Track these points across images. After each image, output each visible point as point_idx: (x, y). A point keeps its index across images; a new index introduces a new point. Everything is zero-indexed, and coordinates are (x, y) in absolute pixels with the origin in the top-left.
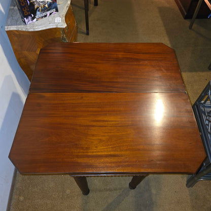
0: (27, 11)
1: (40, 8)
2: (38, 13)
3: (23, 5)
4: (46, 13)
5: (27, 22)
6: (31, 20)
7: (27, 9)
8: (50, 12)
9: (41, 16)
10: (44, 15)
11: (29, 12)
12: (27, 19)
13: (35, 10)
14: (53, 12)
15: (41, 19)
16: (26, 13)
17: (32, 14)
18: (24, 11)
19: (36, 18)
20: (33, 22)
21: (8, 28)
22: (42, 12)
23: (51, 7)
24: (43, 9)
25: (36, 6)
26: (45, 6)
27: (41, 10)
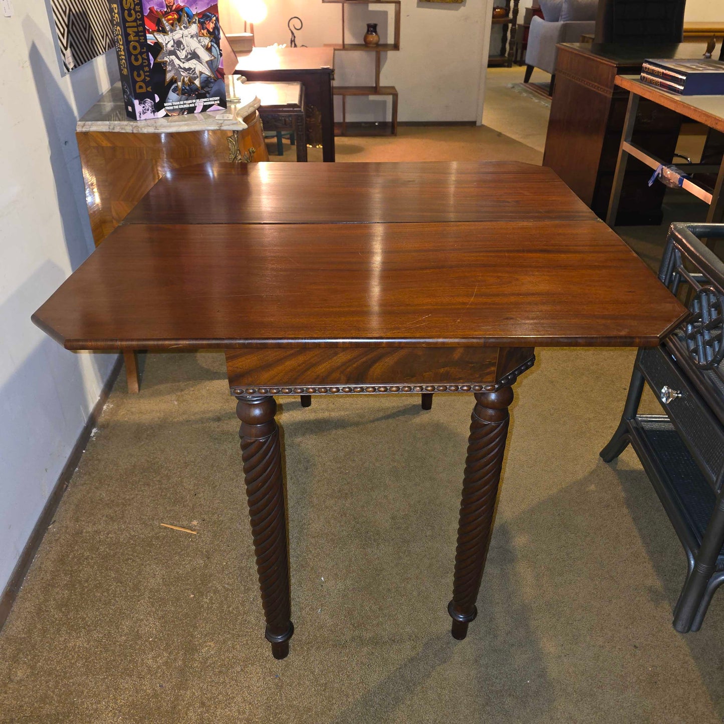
0: (144, 81)
1: (180, 84)
2: (172, 96)
3: (136, 64)
4: (194, 101)
5: (140, 114)
6: (150, 109)
7: (146, 78)
8: (205, 104)
9: (178, 105)
10: (188, 106)
11: (150, 87)
12: (140, 103)
13: (166, 85)
14: (213, 105)
15: (179, 115)
16: (141, 87)
17: (156, 95)
18: (138, 79)
19: (164, 107)
20: (156, 117)
21: (84, 125)
22: (184, 97)
23: (209, 89)
24: (187, 88)
25: (169, 76)
26: (194, 83)
27: (183, 90)
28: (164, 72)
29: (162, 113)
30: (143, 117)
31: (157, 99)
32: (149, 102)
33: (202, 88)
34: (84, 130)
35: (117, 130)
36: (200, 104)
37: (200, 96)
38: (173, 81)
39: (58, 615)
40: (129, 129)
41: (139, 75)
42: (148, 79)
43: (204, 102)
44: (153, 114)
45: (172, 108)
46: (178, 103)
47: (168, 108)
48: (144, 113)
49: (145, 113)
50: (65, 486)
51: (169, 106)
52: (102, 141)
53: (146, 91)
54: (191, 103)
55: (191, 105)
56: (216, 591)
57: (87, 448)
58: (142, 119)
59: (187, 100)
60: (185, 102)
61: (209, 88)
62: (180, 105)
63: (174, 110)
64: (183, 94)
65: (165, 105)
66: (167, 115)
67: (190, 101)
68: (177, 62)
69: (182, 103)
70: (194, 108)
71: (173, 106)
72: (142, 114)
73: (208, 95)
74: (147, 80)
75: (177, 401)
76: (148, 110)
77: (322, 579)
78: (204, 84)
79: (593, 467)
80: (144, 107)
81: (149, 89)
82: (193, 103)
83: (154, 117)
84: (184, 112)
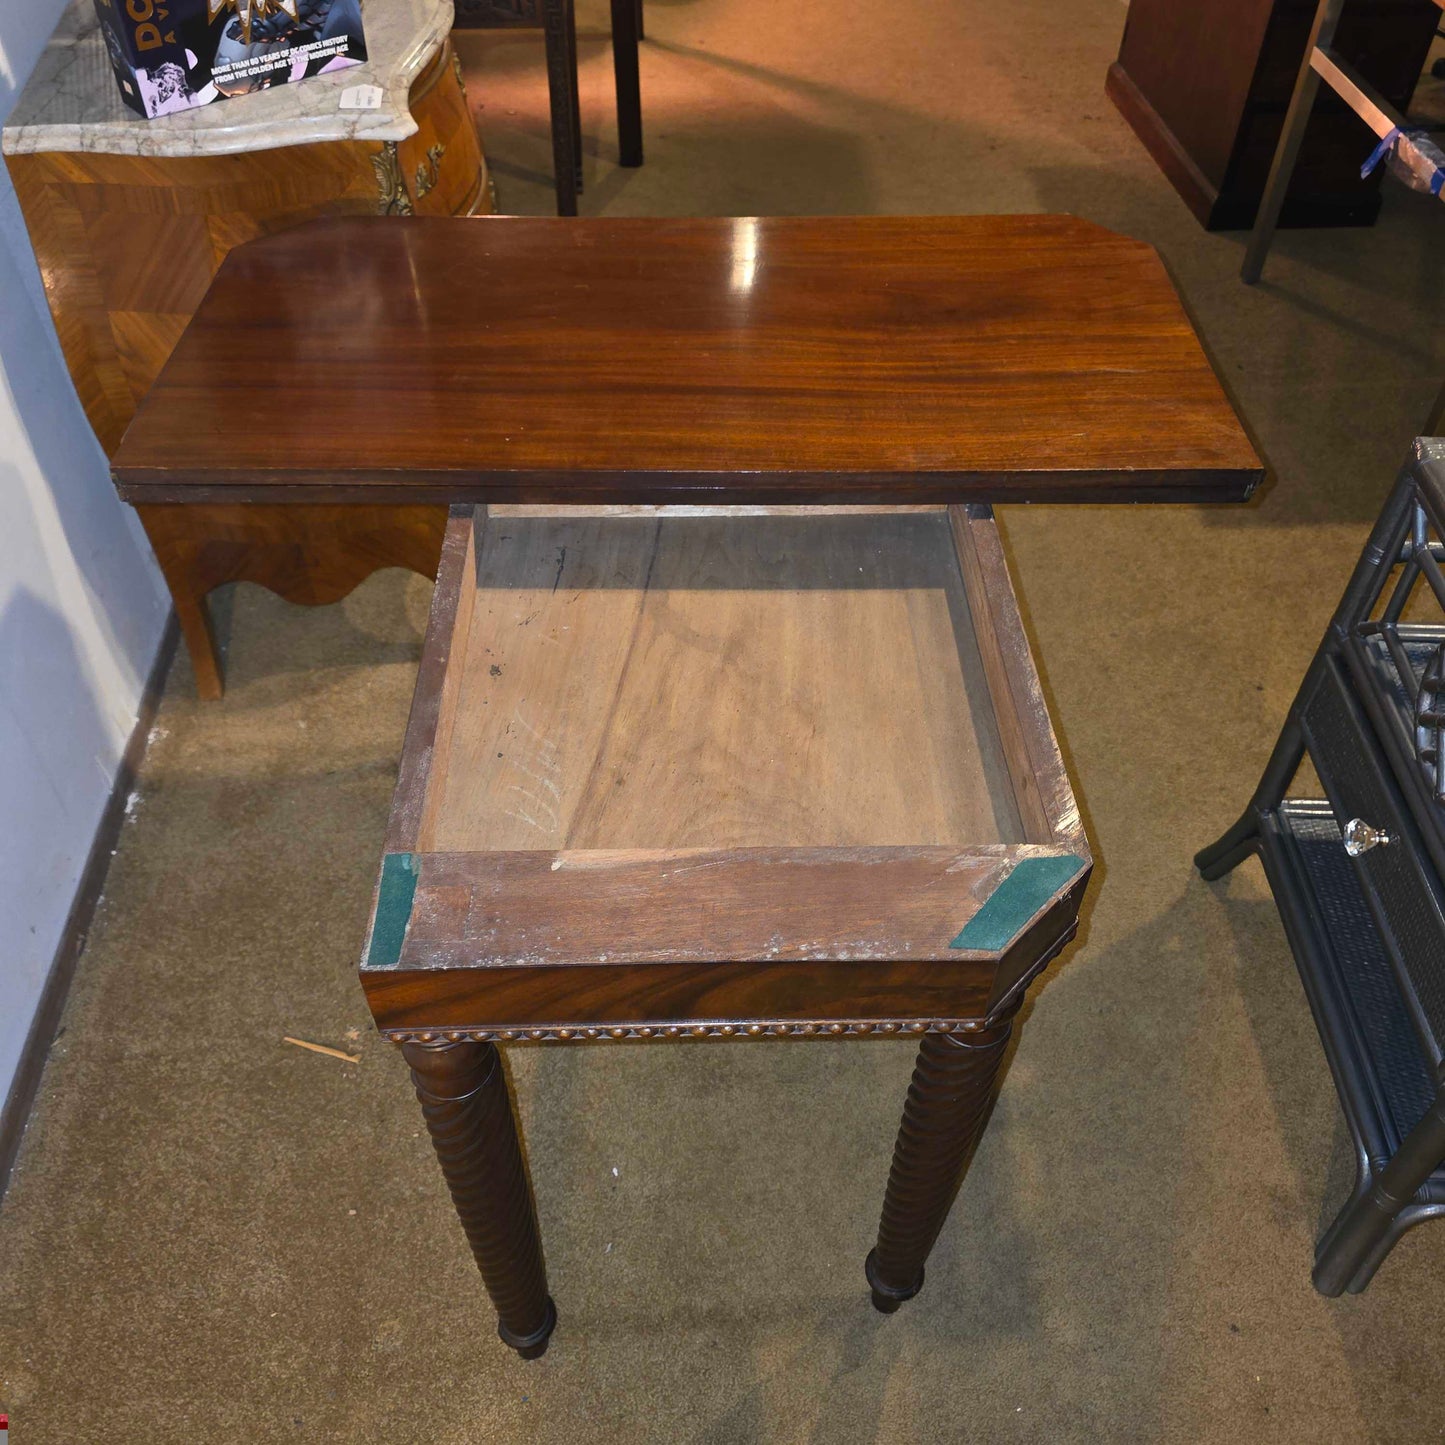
0: (154, 20)
1: (245, 14)
2: (229, 47)
4: (285, 53)
5: (154, 103)
6: (177, 86)
7: (159, 11)
8: (313, 56)
9: (247, 68)
10: (271, 67)
11: (172, 33)
12: (150, 77)
13: (211, 22)
14: (333, 56)
15: (250, 92)
16: (148, 36)
17: (189, 53)
18: (137, 16)
19: (212, 77)
20: (194, 104)
21: (20, 136)
22: (259, 46)
23: (321, 19)
24: (265, 22)
25: (216, 1)
26: (279, 9)
27: (254, 29)
29: (209, 92)
30: (162, 109)
31: (193, 61)
32: (172, 70)
33: (302, 17)
34: (22, 148)
35: (101, 147)
36: (299, 58)
37: (298, 40)
38: (228, 10)
39: (86, 1258)
40: (129, 147)
41: (140, 8)
42: (164, 13)
43: (311, 52)
44: (185, 97)
45: (231, 77)
46: (247, 63)
47: (221, 79)
48: (163, 99)
49: (166, 98)
50: (79, 943)
51: (223, 74)
52: (71, 172)
53: (161, 44)
54: (277, 60)
55: (278, 65)
56: (400, 1202)
57: (119, 845)
58: (159, 114)
60: (263, 58)
61: (319, 15)
62: (251, 66)
63: (236, 82)
64: (256, 38)
65: (214, 71)
66: (220, 97)
67: (275, 56)
69: (254, 61)
70: (287, 70)
71: (233, 71)
72: (158, 102)
73: (318, 35)
74: (161, 17)
75: (303, 719)
76: (172, 91)
77: (615, 1171)
78: (306, 7)
79: (1178, 891)
80: (160, 85)
81: (170, 38)
82: (282, 59)
83: (189, 106)
84: (263, 84)
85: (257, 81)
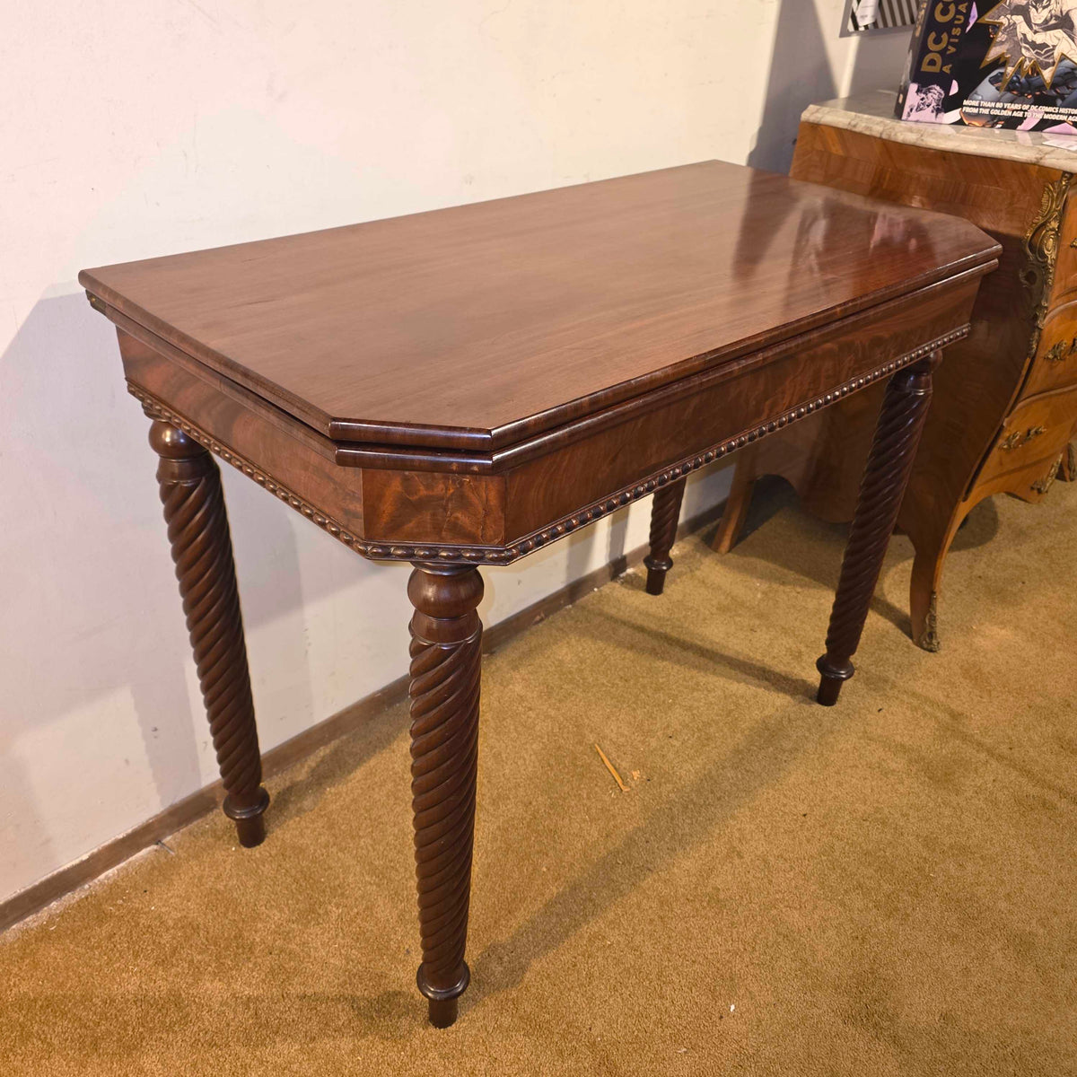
0: (942, 53)
1: (1010, 70)
2: (986, 89)
3: (939, 18)
4: (1026, 107)
5: (911, 110)
6: (934, 104)
7: (950, 47)
8: (1046, 117)
9: (991, 108)
10: (1010, 113)
11: (950, 66)
12: (918, 91)
13: (982, 66)
14: (1063, 122)
15: (984, 126)
16: (932, 63)
17: (955, 83)
18: (931, 46)
19: (962, 106)
20: (938, 120)
21: (817, 111)
22: (1009, 95)
23: (1068, 91)
24: (1023, 80)
25: (994, 53)
26: (1039, 74)
27: (1012, 82)
28: (989, 43)
29: (955, 115)
30: (915, 115)
31: (954, 89)
32: (936, 92)
33: (1054, 85)
34: (814, 119)
35: (860, 129)
36: (1035, 114)
37: (1040, 101)
38: (1000, 62)
40: (877, 130)
41: (937, 41)
42: (952, 49)
43: (1047, 113)
44: (935, 114)
45: (975, 111)
46: (993, 105)
47: (968, 110)
48: (919, 109)
49: (921, 110)
50: (538, 618)
51: (971, 106)
52: (834, 145)
53: (938, 71)
54: (1017, 110)
55: (1015, 114)
57: (602, 588)
58: (910, 119)
59: (1012, 103)
60: (1007, 105)
61: (1068, 88)
62: (995, 108)
63: (978, 115)
64: (1009, 89)
65: (965, 102)
66: (960, 122)
68: (1022, 28)
69: (999, 105)
70: (1020, 120)
71: (979, 107)
72: (914, 111)
73: (1059, 102)
74: (948, 52)
76: (928, 106)
77: (733, 1007)
78: (1060, 79)
80: (922, 99)
81: (946, 69)
82: (1021, 110)
83: (934, 121)
84: (997, 123)
85: (993, 120)
